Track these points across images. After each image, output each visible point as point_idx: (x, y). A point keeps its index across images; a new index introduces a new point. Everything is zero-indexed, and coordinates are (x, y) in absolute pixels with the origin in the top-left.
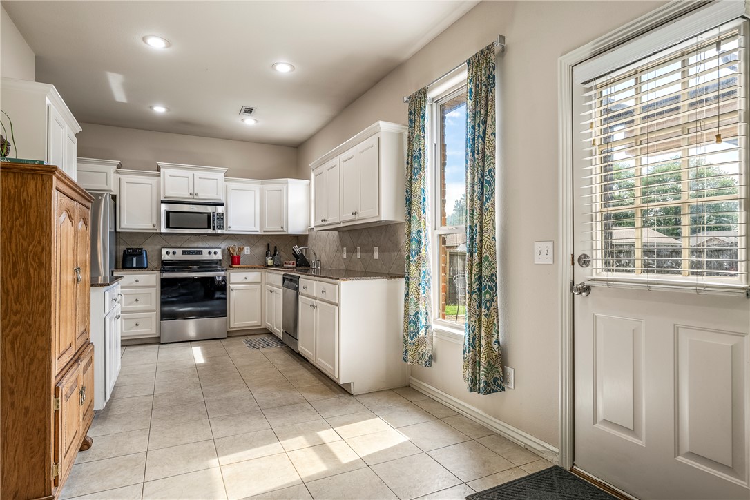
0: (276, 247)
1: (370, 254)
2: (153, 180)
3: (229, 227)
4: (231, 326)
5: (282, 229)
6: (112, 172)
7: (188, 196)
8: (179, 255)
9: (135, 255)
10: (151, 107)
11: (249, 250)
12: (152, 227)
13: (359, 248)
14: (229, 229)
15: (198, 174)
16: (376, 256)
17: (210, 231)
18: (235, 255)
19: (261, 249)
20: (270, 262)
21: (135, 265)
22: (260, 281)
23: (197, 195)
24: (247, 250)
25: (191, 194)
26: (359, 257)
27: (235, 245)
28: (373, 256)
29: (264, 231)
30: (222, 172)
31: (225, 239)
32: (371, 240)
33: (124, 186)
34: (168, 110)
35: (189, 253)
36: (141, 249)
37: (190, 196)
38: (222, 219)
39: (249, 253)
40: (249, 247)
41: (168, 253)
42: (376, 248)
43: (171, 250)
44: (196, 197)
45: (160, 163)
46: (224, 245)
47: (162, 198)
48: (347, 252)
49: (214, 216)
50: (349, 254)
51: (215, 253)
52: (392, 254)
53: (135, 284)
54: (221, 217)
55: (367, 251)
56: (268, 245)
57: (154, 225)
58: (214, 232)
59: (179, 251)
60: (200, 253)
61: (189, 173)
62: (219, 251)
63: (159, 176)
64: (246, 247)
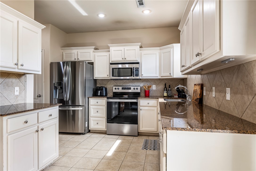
0: (170, 85)
1: (223, 94)
2: (107, 54)
3: (142, 75)
4: (141, 130)
5: (170, 75)
6: (92, 52)
7: (121, 60)
8: (120, 90)
9: (99, 90)
10: (98, 15)
11: (155, 87)
12: (107, 76)
13: (214, 88)
14: (142, 76)
15: (127, 48)
16: (228, 97)
17: (132, 77)
18: (146, 90)
19: (162, 87)
20: (165, 94)
21: (99, 95)
22: (156, 105)
23: (125, 59)
24: (154, 87)
25: (123, 59)
26: (214, 96)
27: (147, 84)
28: (225, 96)
29: (161, 77)
30: (138, 45)
31: (143, 82)
32: (223, 81)
33: (96, 57)
34: (106, 15)
35: (125, 89)
36: (102, 87)
37: (122, 60)
38: (138, 71)
39: (155, 89)
40: (155, 86)
41: (115, 89)
42: (228, 90)
43: (117, 87)
44: (125, 60)
45: (109, 45)
46: (142, 85)
47: (111, 62)
48: (206, 91)
49: (134, 69)
50: (207, 92)
51: (137, 89)
52: (246, 97)
53: (97, 104)
54: (137, 69)
55: (220, 92)
56: (165, 84)
57: (108, 75)
58: (134, 78)
59: (120, 88)
60: (130, 89)
61: (122, 48)
62: (139, 88)
63: (109, 51)
64: (153, 86)
